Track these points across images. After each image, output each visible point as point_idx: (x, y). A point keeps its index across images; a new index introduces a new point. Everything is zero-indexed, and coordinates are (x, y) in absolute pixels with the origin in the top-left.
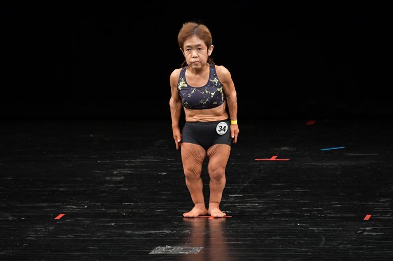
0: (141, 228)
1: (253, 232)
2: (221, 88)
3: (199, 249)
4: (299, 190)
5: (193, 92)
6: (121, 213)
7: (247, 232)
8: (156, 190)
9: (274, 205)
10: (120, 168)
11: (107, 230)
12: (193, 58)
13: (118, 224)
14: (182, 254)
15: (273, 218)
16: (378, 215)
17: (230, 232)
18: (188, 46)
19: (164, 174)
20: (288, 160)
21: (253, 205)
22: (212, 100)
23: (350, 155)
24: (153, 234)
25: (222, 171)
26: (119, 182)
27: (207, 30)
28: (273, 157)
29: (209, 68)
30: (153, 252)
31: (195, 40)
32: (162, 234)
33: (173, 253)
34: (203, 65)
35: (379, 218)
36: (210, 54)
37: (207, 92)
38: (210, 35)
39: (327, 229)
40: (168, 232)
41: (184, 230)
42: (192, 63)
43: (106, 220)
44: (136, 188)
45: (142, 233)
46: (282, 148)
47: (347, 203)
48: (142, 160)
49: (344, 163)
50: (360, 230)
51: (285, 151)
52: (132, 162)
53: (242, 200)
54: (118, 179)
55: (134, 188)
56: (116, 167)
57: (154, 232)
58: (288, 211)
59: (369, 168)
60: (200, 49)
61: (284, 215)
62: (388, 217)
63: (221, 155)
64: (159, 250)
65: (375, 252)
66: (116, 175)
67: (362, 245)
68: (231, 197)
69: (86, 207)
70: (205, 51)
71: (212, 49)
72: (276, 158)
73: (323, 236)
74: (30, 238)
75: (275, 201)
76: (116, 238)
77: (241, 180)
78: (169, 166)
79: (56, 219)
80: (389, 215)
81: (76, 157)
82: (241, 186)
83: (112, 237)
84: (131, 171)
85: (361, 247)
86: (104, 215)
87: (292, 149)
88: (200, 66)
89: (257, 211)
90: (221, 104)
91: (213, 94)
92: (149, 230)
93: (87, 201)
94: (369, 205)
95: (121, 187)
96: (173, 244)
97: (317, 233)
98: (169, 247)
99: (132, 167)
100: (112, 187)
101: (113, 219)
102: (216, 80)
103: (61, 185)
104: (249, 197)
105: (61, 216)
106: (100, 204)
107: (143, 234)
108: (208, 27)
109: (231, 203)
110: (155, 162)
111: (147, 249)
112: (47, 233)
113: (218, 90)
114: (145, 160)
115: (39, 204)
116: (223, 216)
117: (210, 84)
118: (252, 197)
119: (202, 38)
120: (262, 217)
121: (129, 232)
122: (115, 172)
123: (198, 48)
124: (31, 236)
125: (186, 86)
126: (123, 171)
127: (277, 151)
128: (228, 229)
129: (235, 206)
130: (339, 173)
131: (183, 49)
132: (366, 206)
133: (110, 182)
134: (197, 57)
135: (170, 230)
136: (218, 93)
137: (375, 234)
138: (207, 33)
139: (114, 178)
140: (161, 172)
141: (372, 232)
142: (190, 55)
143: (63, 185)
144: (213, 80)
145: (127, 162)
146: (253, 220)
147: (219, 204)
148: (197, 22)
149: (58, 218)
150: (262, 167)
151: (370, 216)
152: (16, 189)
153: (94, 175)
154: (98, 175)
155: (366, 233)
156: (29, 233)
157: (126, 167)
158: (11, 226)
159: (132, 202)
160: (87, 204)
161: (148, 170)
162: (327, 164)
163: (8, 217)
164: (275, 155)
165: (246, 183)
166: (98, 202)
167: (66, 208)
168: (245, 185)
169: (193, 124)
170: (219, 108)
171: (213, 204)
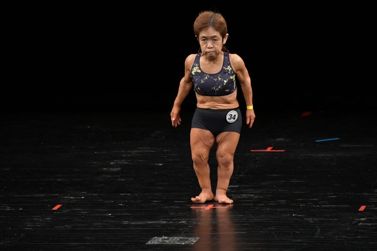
0: (138, 219)
1: (249, 223)
2: (234, 76)
3: (195, 240)
4: (295, 181)
5: (207, 78)
6: (117, 204)
7: (243, 223)
8: (152, 181)
9: (270, 196)
10: (117, 159)
11: (104, 221)
12: (208, 48)
13: (116, 214)
14: (178, 245)
15: (268, 209)
16: (373, 206)
18: (204, 37)
19: (161, 164)
20: (283, 151)
21: (250, 195)
22: (225, 87)
23: (344, 146)
24: (150, 224)
25: (230, 158)
26: (116, 173)
28: (269, 148)
29: (223, 56)
30: (149, 243)
32: (158, 225)
33: (169, 243)
34: (218, 54)
35: (374, 208)
36: (225, 42)
37: (220, 79)
39: (322, 219)
40: (165, 222)
41: (180, 221)
42: (207, 52)
43: (103, 210)
44: (133, 179)
45: (139, 223)
46: (277, 139)
47: (342, 194)
48: (139, 151)
49: (339, 154)
50: (356, 221)
51: (280, 142)
52: (129, 153)
53: (238, 191)
54: (115, 169)
55: (131, 179)
56: (113, 158)
57: (151, 222)
58: (283, 202)
59: (363, 159)
60: (215, 40)
61: (280, 206)
63: (229, 142)
64: (156, 241)
65: (370, 243)
66: (113, 166)
67: (357, 236)
69: (83, 197)
70: (220, 41)
71: (227, 38)
72: (272, 149)
73: (318, 227)
74: (28, 228)
75: (271, 192)
76: (113, 228)
77: (237, 171)
78: (165, 157)
79: (53, 209)
81: (73, 147)
82: (236, 177)
83: (109, 227)
84: (128, 162)
85: (356, 237)
86: (101, 205)
87: (288, 140)
88: (214, 55)
89: (253, 202)
90: (232, 92)
91: (225, 81)
92: (145, 221)
93: (84, 192)
94: (364, 195)
95: (118, 178)
96: (169, 235)
97: (311, 223)
98: (166, 238)
99: (129, 158)
100: (109, 178)
101: (110, 210)
102: (229, 68)
103: (59, 176)
104: (245, 188)
105: (58, 206)
106: (97, 194)
107: (141, 225)
110: (151, 153)
111: (144, 240)
112: (45, 223)
113: (231, 78)
114: (141, 151)
115: (36, 195)
116: (231, 203)
117: (223, 72)
118: (248, 188)
120: (258, 208)
121: (126, 222)
122: (112, 163)
123: (214, 39)
124: (29, 226)
125: (200, 71)
126: (120, 162)
127: (272, 142)
130: (335, 164)
132: (361, 196)
133: (107, 173)
134: (212, 48)
135: (167, 221)
136: (231, 81)
137: (370, 224)
139: (111, 169)
140: (158, 163)
141: (367, 222)
142: (205, 46)
143: (61, 176)
144: (227, 67)
145: (124, 153)
146: (249, 211)
147: (226, 191)
149: (56, 208)
150: (258, 158)
151: (365, 207)
152: (14, 180)
153: (91, 166)
154: (95, 166)
155: (361, 224)
156: (27, 223)
157: (123, 158)
158: (9, 217)
159: (129, 193)
160: (84, 195)
161: (145, 160)
162: (323, 155)
163: (5, 208)
164: (270, 146)
165: (241, 174)
166: (95, 193)
167: (64, 199)
168: (241, 176)
169: (204, 111)
170: (231, 96)
171: (220, 190)
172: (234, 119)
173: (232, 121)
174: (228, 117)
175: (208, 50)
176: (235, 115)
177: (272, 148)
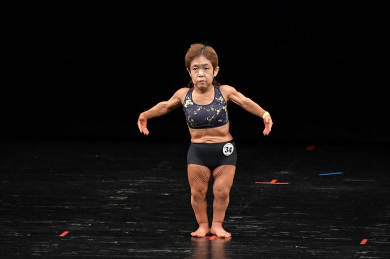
0: (144, 247)
1: (252, 254)
2: (226, 106)
4: (298, 213)
5: (199, 109)
6: (124, 232)
7: (246, 253)
8: (158, 210)
9: (273, 227)
10: (124, 188)
11: (110, 248)
12: (200, 77)
13: (121, 242)
15: (272, 240)
16: (374, 239)
17: (230, 253)
18: (196, 66)
19: (167, 194)
20: (287, 184)
21: (253, 226)
22: (218, 117)
23: (348, 180)
24: (156, 253)
26: (123, 202)
27: (214, 51)
28: (273, 180)
31: (202, 60)
32: (164, 254)
34: (209, 85)
35: (376, 242)
36: (215, 75)
37: (212, 109)
38: (216, 56)
39: (324, 252)
40: (170, 251)
41: (185, 250)
42: (198, 82)
43: (109, 238)
44: (139, 208)
45: (144, 251)
46: (282, 172)
47: (344, 227)
48: (145, 181)
49: (342, 188)
50: (357, 254)
51: (285, 175)
52: (136, 183)
53: (242, 222)
54: (122, 198)
55: (137, 207)
56: (120, 187)
57: (156, 251)
58: (286, 233)
59: (366, 193)
60: (206, 68)
61: (283, 237)
62: (384, 241)
63: (226, 176)
66: (120, 195)
68: (231, 219)
69: (90, 225)
70: (211, 71)
71: (218, 71)
72: (276, 182)
74: (35, 254)
75: (274, 224)
76: (118, 256)
77: (241, 203)
78: (172, 187)
79: (60, 236)
80: (385, 240)
81: (81, 176)
82: (240, 208)
83: (115, 255)
84: (135, 191)
86: (108, 233)
87: (292, 173)
88: (205, 86)
89: (256, 233)
91: (218, 111)
92: (150, 249)
93: (91, 219)
94: (366, 229)
95: (125, 206)
97: (314, 255)
99: (136, 187)
100: (116, 206)
101: (116, 238)
102: (221, 99)
103: (67, 203)
104: (249, 219)
105: (66, 233)
106: (103, 222)
107: (146, 253)
108: (215, 49)
109: (231, 224)
110: (158, 182)
112: (52, 250)
113: (224, 108)
114: (148, 181)
115: (44, 222)
117: (215, 103)
118: (252, 219)
119: (209, 58)
120: (261, 239)
121: (131, 250)
122: (119, 192)
123: (205, 68)
124: (36, 252)
125: (192, 104)
126: (127, 191)
127: (276, 175)
128: (228, 249)
129: (235, 228)
130: (337, 197)
131: (190, 69)
132: (363, 230)
133: (114, 201)
134: (203, 76)
135: (172, 250)
136: (223, 111)
137: (371, 258)
138: (213, 54)
139: (118, 198)
140: (164, 192)
141: (368, 256)
142: (196, 75)
143: (69, 203)
144: (219, 98)
145: (131, 182)
146: (252, 242)
148: (204, 44)
149: (63, 235)
150: (262, 190)
151: (367, 240)
152: (22, 206)
153: (99, 194)
154: (103, 194)
155: (362, 257)
156: (35, 249)
157: (130, 187)
158: (17, 242)
159: (135, 222)
160: (91, 222)
161: (151, 190)
162: (326, 189)
163: (14, 234)
164: (275, 179)
165: (246, 205)
166: (102, 221)
167: (71, 226)
168: (245, 207)
169: (200, 146)
170: (224, 128)
171: (216, 223)
172: (231, 151)
173: (229, 153)
174: (224, 150)
175: (199, 79)
176: (231, 148)
177: (276, 180)
